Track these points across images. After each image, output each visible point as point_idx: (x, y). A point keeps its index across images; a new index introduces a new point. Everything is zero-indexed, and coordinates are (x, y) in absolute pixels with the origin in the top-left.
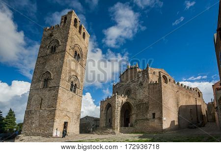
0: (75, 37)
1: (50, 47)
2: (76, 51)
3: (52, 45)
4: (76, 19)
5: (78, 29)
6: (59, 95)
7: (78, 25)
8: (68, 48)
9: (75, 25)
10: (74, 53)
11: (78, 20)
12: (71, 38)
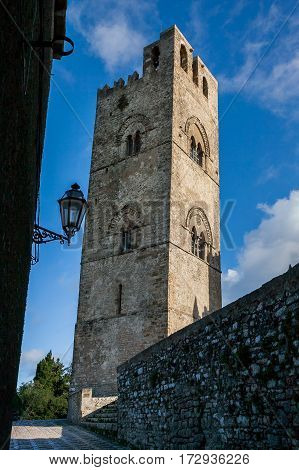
0: (188, 98)
1: (124, 138)
2: (192, 138)
3: (127, 134)
4: (183, 47)
5: (190, 72)
6: (172, 268)
7: (190, 61)
8: (176, 131)
9: (184, 65)
10: (189, 143)
11: (188, 47)
12: (181, 101)
